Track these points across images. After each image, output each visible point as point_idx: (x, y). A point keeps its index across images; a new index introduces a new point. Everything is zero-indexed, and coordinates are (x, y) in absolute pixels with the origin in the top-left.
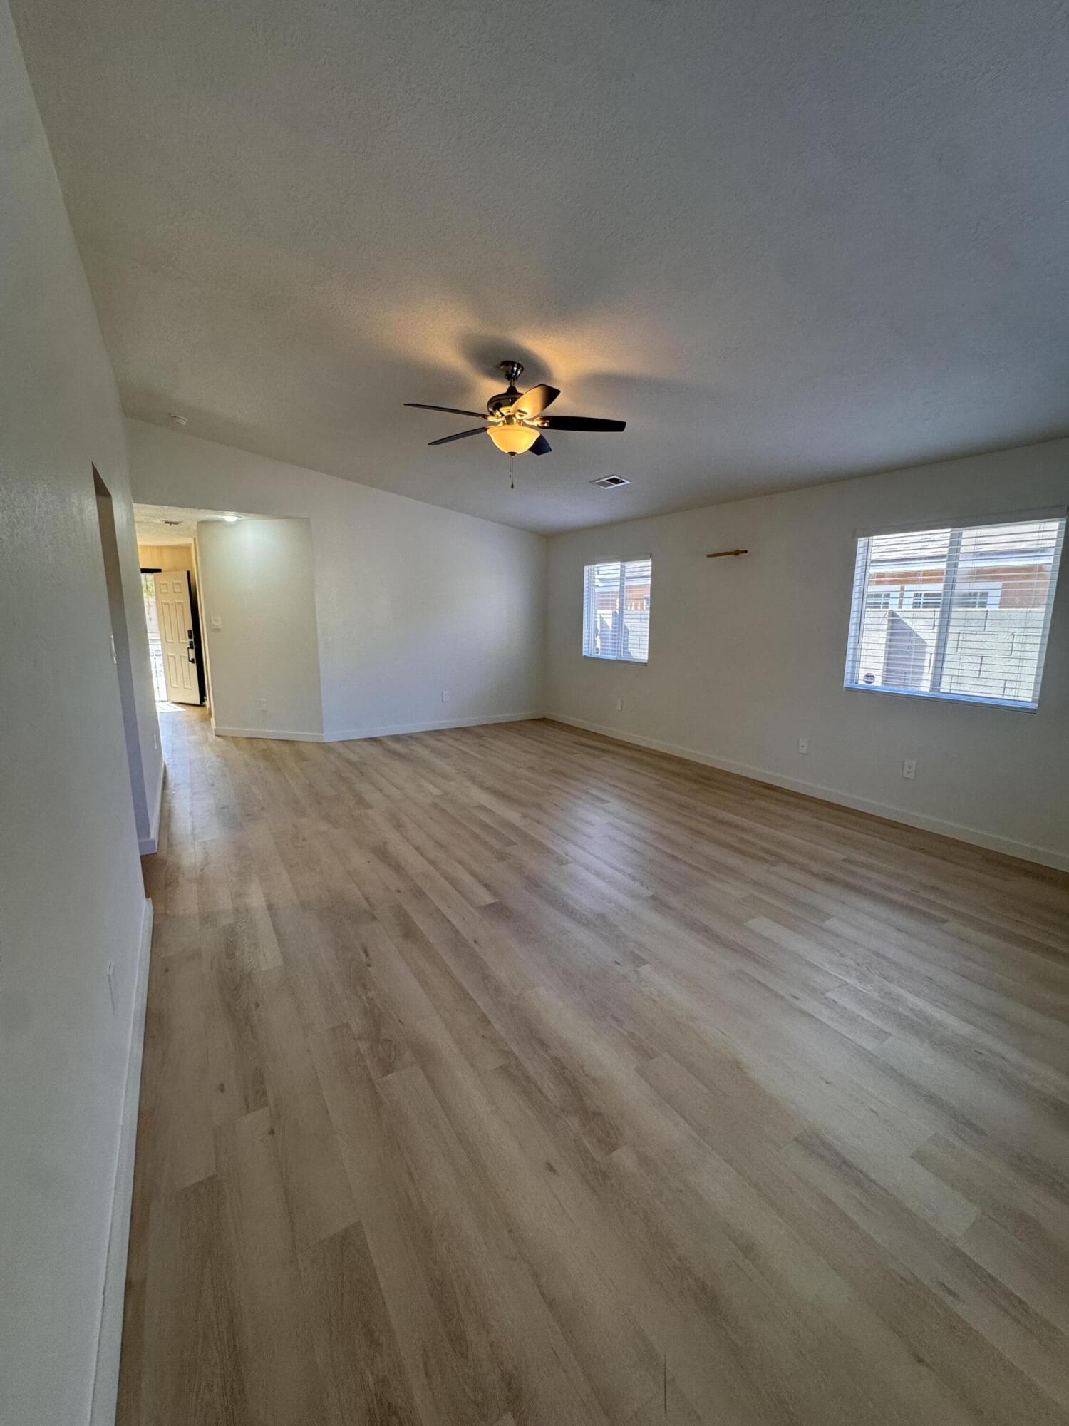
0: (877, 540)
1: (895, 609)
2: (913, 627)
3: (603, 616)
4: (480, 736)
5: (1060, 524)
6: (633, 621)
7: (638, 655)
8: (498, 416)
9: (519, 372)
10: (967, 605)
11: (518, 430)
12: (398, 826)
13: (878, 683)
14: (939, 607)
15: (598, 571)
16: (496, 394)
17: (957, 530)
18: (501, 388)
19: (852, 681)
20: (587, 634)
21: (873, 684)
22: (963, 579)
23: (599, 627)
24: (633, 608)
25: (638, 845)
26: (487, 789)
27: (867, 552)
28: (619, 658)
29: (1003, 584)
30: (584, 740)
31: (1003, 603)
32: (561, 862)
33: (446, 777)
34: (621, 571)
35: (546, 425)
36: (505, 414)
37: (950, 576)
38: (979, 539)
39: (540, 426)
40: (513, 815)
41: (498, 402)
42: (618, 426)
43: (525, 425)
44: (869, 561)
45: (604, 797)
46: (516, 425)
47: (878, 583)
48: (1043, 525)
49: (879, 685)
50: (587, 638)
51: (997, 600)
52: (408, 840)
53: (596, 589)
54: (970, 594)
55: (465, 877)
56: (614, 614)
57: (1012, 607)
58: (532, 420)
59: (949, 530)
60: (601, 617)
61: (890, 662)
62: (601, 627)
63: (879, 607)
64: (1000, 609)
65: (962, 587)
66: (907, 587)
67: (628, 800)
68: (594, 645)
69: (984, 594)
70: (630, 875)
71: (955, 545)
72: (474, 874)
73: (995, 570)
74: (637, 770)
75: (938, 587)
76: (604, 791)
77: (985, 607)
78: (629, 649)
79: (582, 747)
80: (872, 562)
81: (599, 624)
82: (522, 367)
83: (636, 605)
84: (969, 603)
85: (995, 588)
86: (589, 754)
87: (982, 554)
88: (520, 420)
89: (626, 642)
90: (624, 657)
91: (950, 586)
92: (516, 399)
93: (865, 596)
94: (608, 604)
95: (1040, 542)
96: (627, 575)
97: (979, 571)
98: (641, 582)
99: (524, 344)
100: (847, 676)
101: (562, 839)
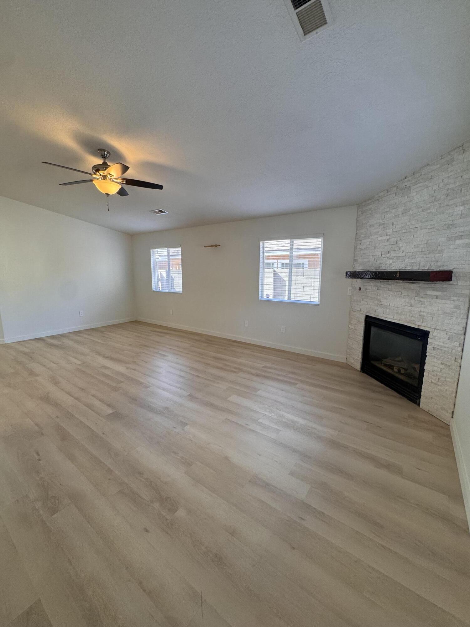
0: (267, 243)
1: (275, 269)
2: (282, 276)
3: (161, 272)
4: (103, 332)
5: (322, 240)
6: (175, 274)
7: (178, 289)
8: (98, 175)
9: (108, 155)
10: (297, 268)
11: (110, 183)
12: (56, 383)
13: (271, 297)
14: (288, 268)
15: (157, 252)
16: (98, 164)
17: (292, 240)
18: (100, 161)
19: (262, 297)
20: (154, 281)
21: (269, 298)
22: (295, 258)
23: (160, 278)
24: (175, 269)
25: (182, 374)
26: (107, 357)
27: (263, 247)
28: (169, 291)
29: (309, 260)
30: (155, 329)
31: (309, 267)
32: (147, 387)
33: (83, 354)
34: (168, 252)
35: (124, 182)
36: (102, 175)
37: (291, 257)
38: (300, 244)
39: (121, 182)
40: (121, 369)
41: (98, 168)
42: (160, 187)
43: (113, 181)
44: (264, 251)
45: (166, 354)
46: (108, 181)
47: (268, 259)
48: (317, 240)
49: (272, 298)
50: (154, 283)
51: (307, 266)
52: (63, 390)
53: (157, 260)
54: (297, 264)
55: (97, 403)
56: (166, 271)
57: (311, 268)
58: (117, 179)
59: (289, 240)
60: (160, 273)
61: (275, 289)
62: (161, 277)
63: (270, 268)
64: (309, 269)
65: (295, 261)
66: (279, 261)
67: (177, 354)
68: (158, 286)
69: (303, 264)
70: (179, 388)
71: (292, 245)
72: (101, 400)
73: (305, 255)
74: (180, 340)
75: (287, 261)
76: (166, 351)
77: (304, 268)
78: (175, 287)
79: (154, 333)
80: (266, 251)
81: (160, 276)
82: (110, 153)
83: (176, 268)
84: (297, 267)
85: (306, 261)
86: (159, 335)
87: (300, 249)
88: (111, 179)
89: (172, 284)
90: (172, 291)
91: (291, 261)
92: (108, 168)
93: (264, 264)
94: (163, 267)
95: (317, 246)
96: (171, 254)
97: (300, 255)
98: (177, 257)
99: (110, 143)
100: (260, 295)
101: (147, 376)
